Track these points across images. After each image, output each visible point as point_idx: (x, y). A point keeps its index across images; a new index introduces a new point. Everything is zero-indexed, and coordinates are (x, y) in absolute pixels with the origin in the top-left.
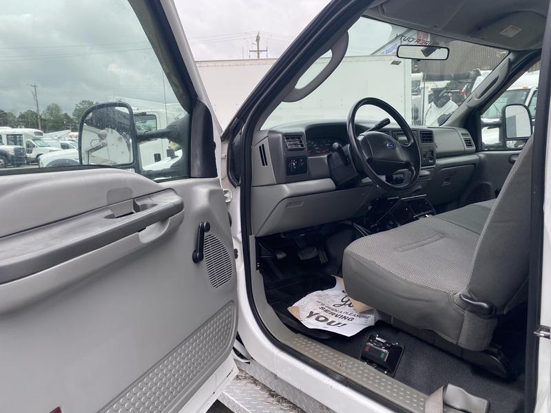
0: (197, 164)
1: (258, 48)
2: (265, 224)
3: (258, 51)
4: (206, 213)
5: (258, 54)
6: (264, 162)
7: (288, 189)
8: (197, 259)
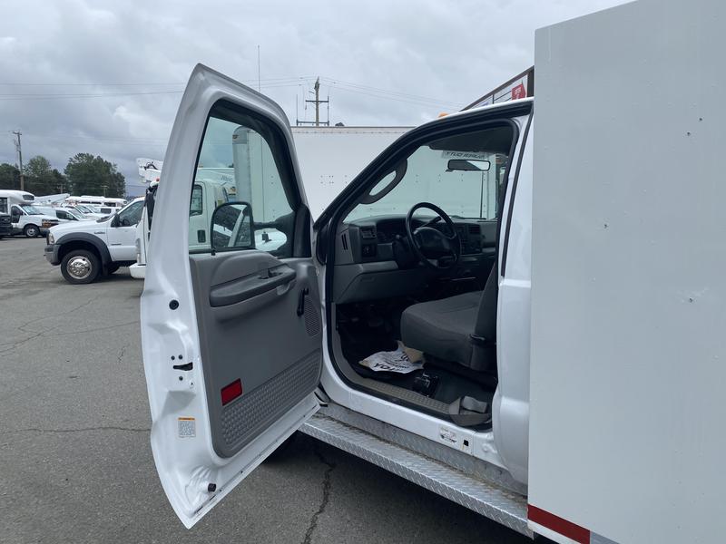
0: (298, 248)
1: (317, 97)
2: (344, 294)
4: (305, 282)
6: (345, 247)
7: (362, 267)
8: (300, 314)
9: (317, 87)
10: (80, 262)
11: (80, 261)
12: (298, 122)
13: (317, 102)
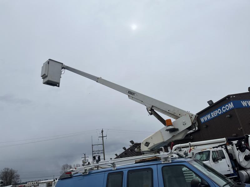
5: (103, 138)
12: (92, 145)
13: (103, 137)
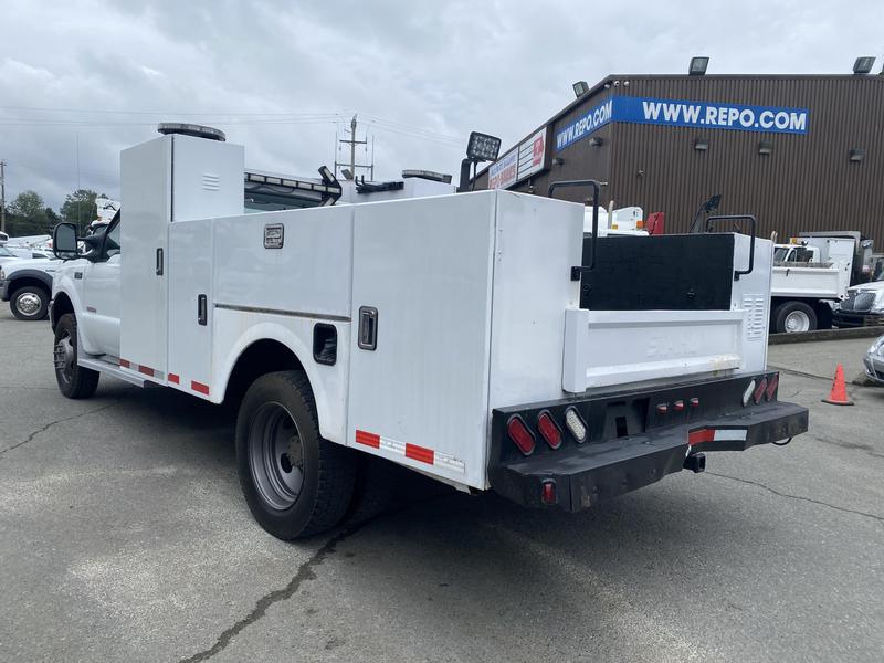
1: (353, 138)
3: (353, 142)
5: (353, 146)
9: (354, 125)
10: (29, 299)
11: (30, 297)
12: (336, 164)
